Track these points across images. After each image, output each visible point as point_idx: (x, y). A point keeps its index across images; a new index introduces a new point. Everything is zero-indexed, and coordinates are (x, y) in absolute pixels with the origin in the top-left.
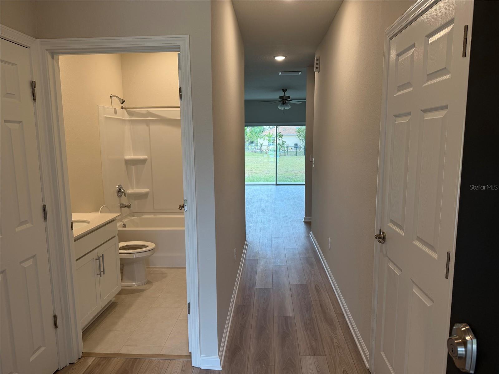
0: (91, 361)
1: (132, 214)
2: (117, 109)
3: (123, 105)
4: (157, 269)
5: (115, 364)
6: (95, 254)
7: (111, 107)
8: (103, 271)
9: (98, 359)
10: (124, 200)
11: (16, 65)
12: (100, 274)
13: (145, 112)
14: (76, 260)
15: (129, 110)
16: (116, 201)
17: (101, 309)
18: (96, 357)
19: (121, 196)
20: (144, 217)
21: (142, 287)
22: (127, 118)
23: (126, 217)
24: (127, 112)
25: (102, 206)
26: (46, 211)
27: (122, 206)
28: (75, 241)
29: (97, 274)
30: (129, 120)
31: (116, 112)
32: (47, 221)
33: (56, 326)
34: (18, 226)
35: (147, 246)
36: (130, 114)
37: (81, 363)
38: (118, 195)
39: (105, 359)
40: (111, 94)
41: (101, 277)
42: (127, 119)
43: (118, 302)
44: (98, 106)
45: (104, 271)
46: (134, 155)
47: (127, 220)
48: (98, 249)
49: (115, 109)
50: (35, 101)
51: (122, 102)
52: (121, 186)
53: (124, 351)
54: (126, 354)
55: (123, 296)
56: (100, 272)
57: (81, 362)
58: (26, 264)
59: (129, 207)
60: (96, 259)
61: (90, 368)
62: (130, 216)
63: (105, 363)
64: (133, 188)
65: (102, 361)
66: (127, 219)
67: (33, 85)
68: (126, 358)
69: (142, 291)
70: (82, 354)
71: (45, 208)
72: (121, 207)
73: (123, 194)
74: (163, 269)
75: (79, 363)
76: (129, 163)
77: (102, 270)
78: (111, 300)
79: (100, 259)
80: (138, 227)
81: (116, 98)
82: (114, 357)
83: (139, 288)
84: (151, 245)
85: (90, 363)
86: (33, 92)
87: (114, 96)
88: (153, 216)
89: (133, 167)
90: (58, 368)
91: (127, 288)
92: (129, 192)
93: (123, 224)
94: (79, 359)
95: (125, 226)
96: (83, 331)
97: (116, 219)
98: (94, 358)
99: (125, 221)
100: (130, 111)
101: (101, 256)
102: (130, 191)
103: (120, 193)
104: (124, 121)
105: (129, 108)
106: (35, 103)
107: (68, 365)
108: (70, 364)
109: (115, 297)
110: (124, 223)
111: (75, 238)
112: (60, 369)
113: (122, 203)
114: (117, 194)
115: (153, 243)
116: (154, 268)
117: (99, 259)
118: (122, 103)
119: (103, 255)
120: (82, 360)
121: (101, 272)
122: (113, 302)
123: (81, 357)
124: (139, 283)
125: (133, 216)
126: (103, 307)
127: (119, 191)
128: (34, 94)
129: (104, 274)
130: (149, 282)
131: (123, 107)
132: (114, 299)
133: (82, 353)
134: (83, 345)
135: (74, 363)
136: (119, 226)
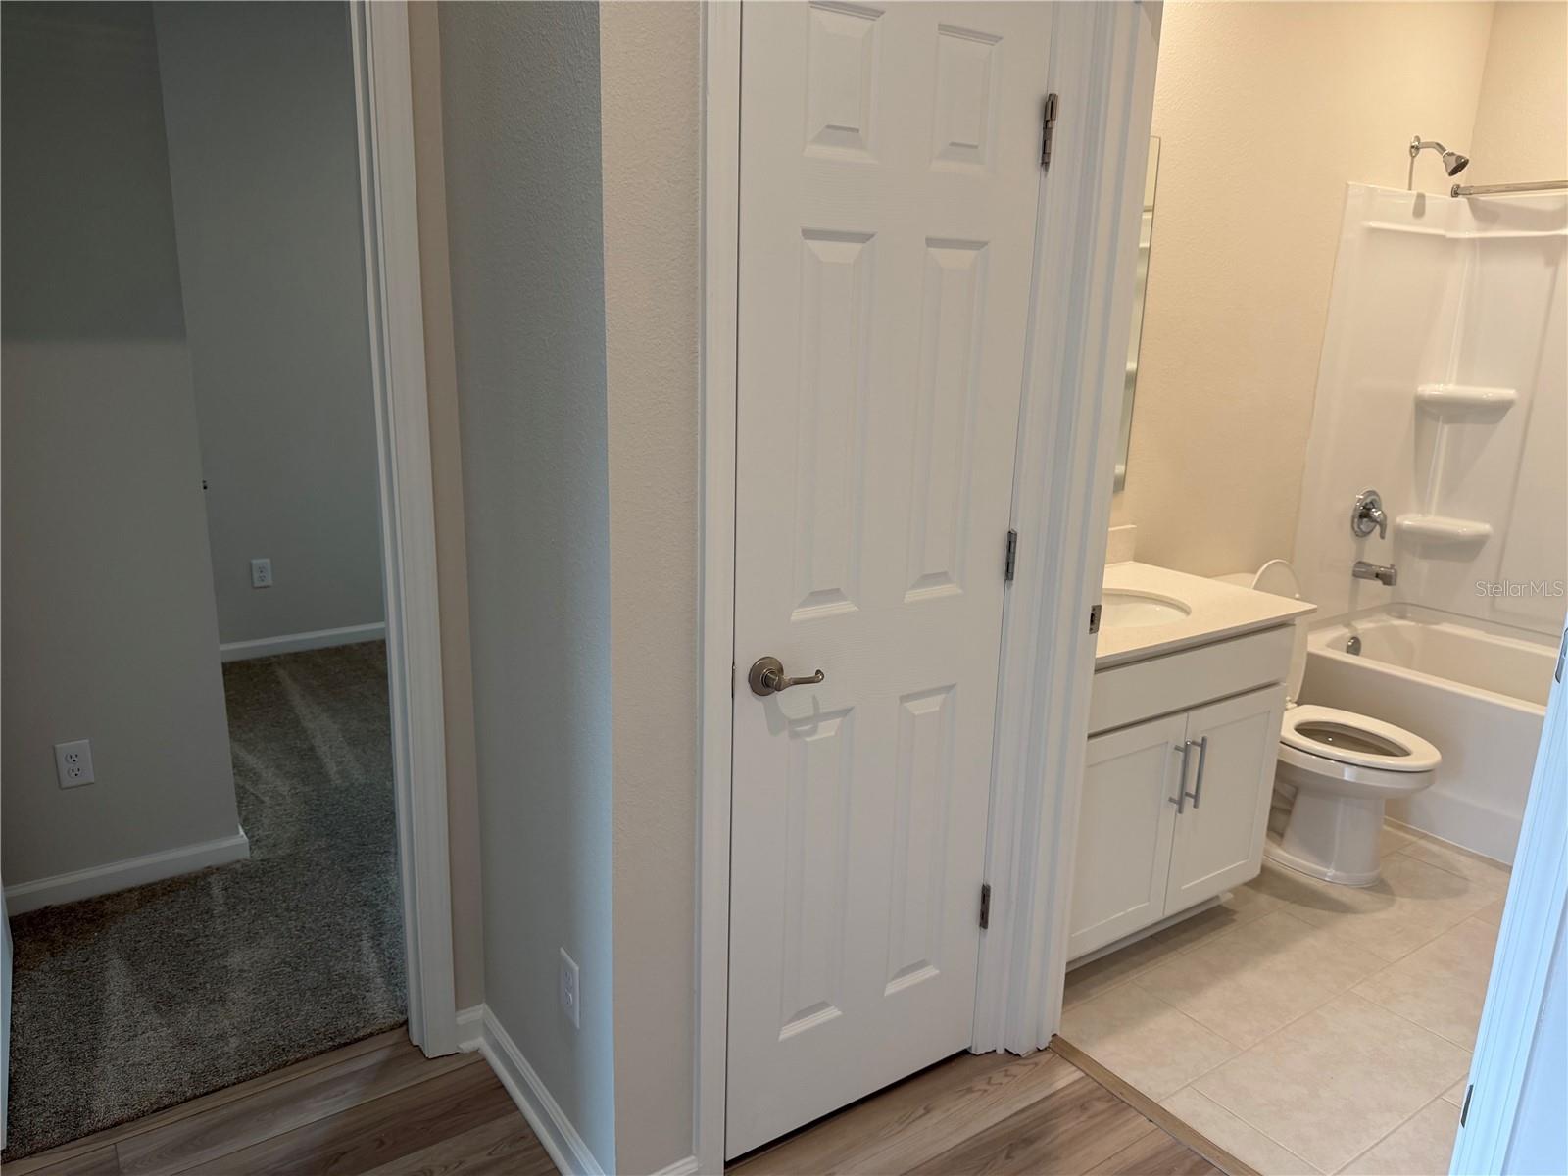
0: (1066, 1077)
1: (1399, 609)
2: (1427, 194)
3: (1460, 178)
4: (1435, 848)
5: (1131, 1139)
6: (1178, 729)
7: (1405, 191)
8: (1193, 792)
9: (1089, 1087)
10: (1378, 552)
11: (1001, 38)
12: (1180, 803)
13: (1550, 206)
14: (1090, 736)
15: (1483, 198)
16: (1343, 547)
17: (1159, 917)
18: (1087, 1075)
19: (1369, 533)
20: (1446, 628)
21: (1347, 896)
22: (1468, 229)
23: (1369, 613)
24: (1475, 207)
25: (1267, 561)
26: (1014, 553)
27: (1363, 571)
28: (1097, 671)
29: (1171, 800)
30: (1472, 241)
31: (1419, 210)
32: (1014, 587)
33: (984, 921)
34: (914, 587)
35: (1405, 752)
36: (1485, 215)
37: (1039, 1067)
38: (1356, 529)
39: (1109, 1101)
40: (1418, 139)
41: (1180, 811)
42: (1467, 235)
43: (1234, 912)
44: (1348, 186)
45: (1196, 797)
46: (1459, 382)
47: (1371, 625)
48: (1192, 714)
49: (1421, 197)
50: (1046, 169)
51: (1454, 165)
52: (1377, 495)
53: (1179, 1106)
54: (1183, 1125)
55: (1263, 899)
56: (1184, 794)
57: (1036, 1064)
58: (919, 707)
59: (1386, 578)
60: (1177, 748)
61: (1054, 1099)
62: (1388, 614)
63: (1103, 1112)
64: (1423, 509)
65: (1098, 1099)
66: (1371, 622)
67: (1049, 109)
68: (1176, 1139)
69: (1342, 908)
70: (1050, 1038)
71: (1013, 545)
72: (1356, 575)
73: (1378, 528)
74: (1462, 858)
75: (1032, 1064)
76: (1428, 410)
77: (1192, 790)
78: (1217, 897)
79: (1194, 751)
80: (1408, 666)
81: (1434, 152)
82: (1140, 1110)
83: (1334, 893)
84: (1423, 754)
85: (1061, 1084)
86: (1045, 133)
87: (1428, 145)
88: (1482, 633)
89: (1446, 428)
90: (970, 1048)
91: (1289, 873)
92: (1407, 523)
93: (1350, 635)
94: (1039, 1050)
95: (1355, 647)
96: (1070, 970)
97: (1293, 620)
98: (1079, 1075)
99: (1363, 626)
100: (1484, 201)
101: (1200, 741)
102: (1409, 520)
103: (1365, 520)
104: (1449, 244)
105: (1487, 190)
106: (1046, 176)
107: (1001, 1051)
108: (1006, 1050)
109: (1234, 890)
110: (1354, 635)
111: (1099, 662)
112: (973, 1052)
113: (1365, 560)
114: (1353, 522)
115: (1432, 747)
116: (1424, 836)
117: (1186, 750)
118: (1454, 172)
119: (1204, 739)
120: (1045, 1058)
121: (1186, 796)
122: (1219, 906)
123: (1045, 1049)
124: (1338, 873)
125: (1402, 617)
126: (1169, 913)
127: (1365, 514)
128: (1047, 142)
129: (1195, 806)
130: (1380, 887)
131: (1458, 187)
132: (1230, 895)
133: (1054, 1035)
134: (1063, 1013)
135: (1018, 1055)
136: (1323, 643)
